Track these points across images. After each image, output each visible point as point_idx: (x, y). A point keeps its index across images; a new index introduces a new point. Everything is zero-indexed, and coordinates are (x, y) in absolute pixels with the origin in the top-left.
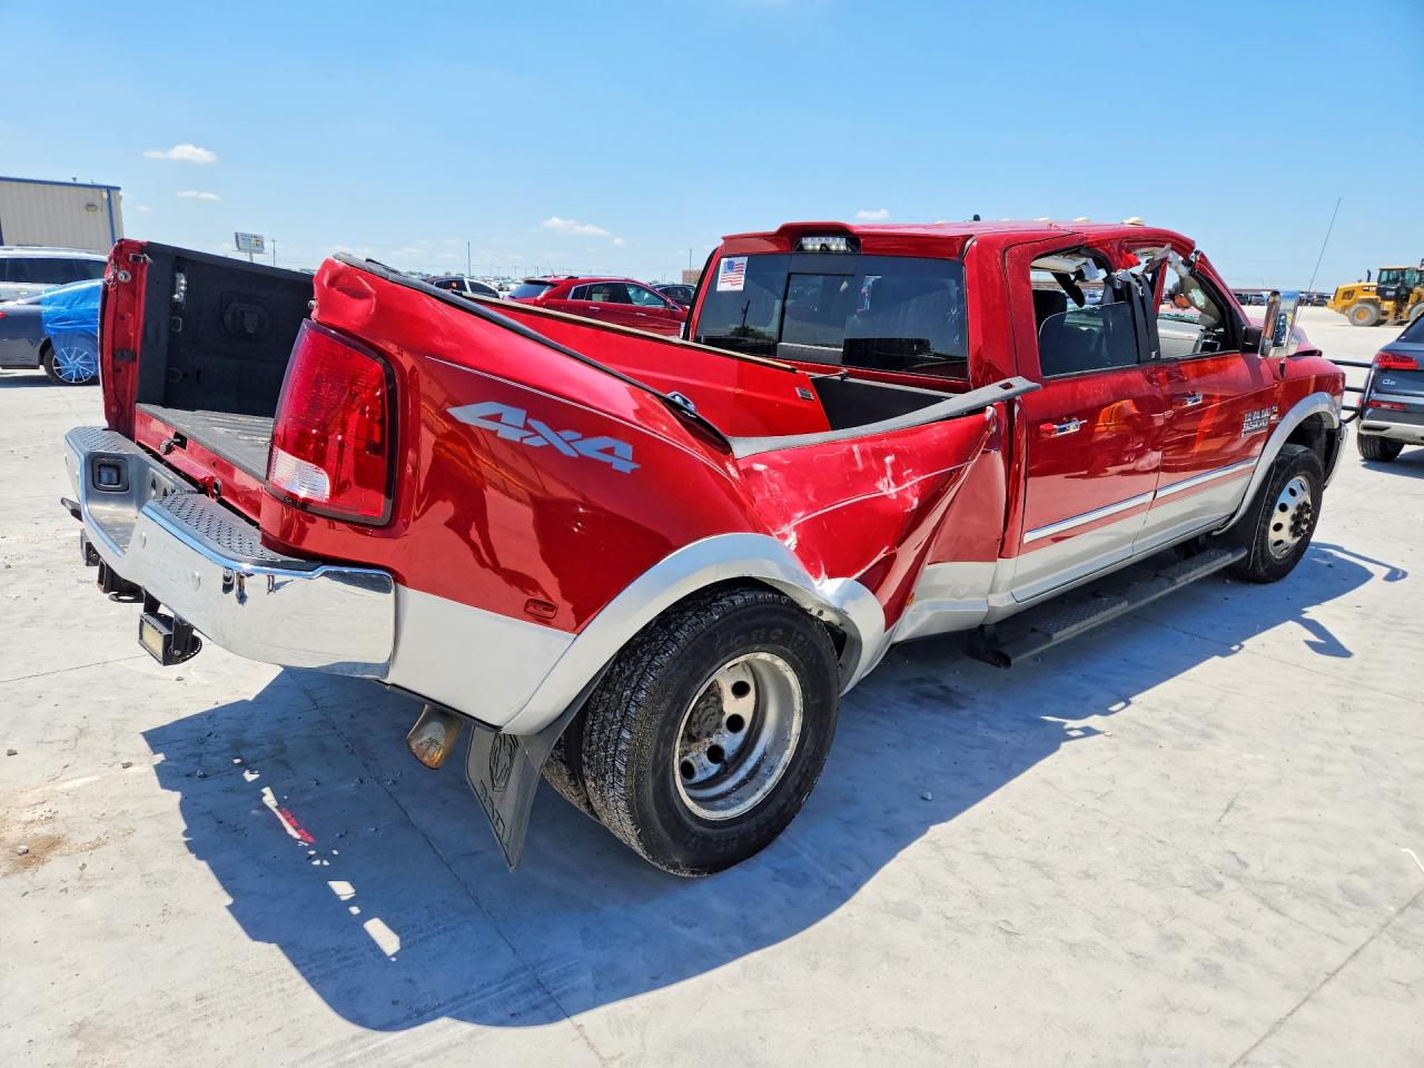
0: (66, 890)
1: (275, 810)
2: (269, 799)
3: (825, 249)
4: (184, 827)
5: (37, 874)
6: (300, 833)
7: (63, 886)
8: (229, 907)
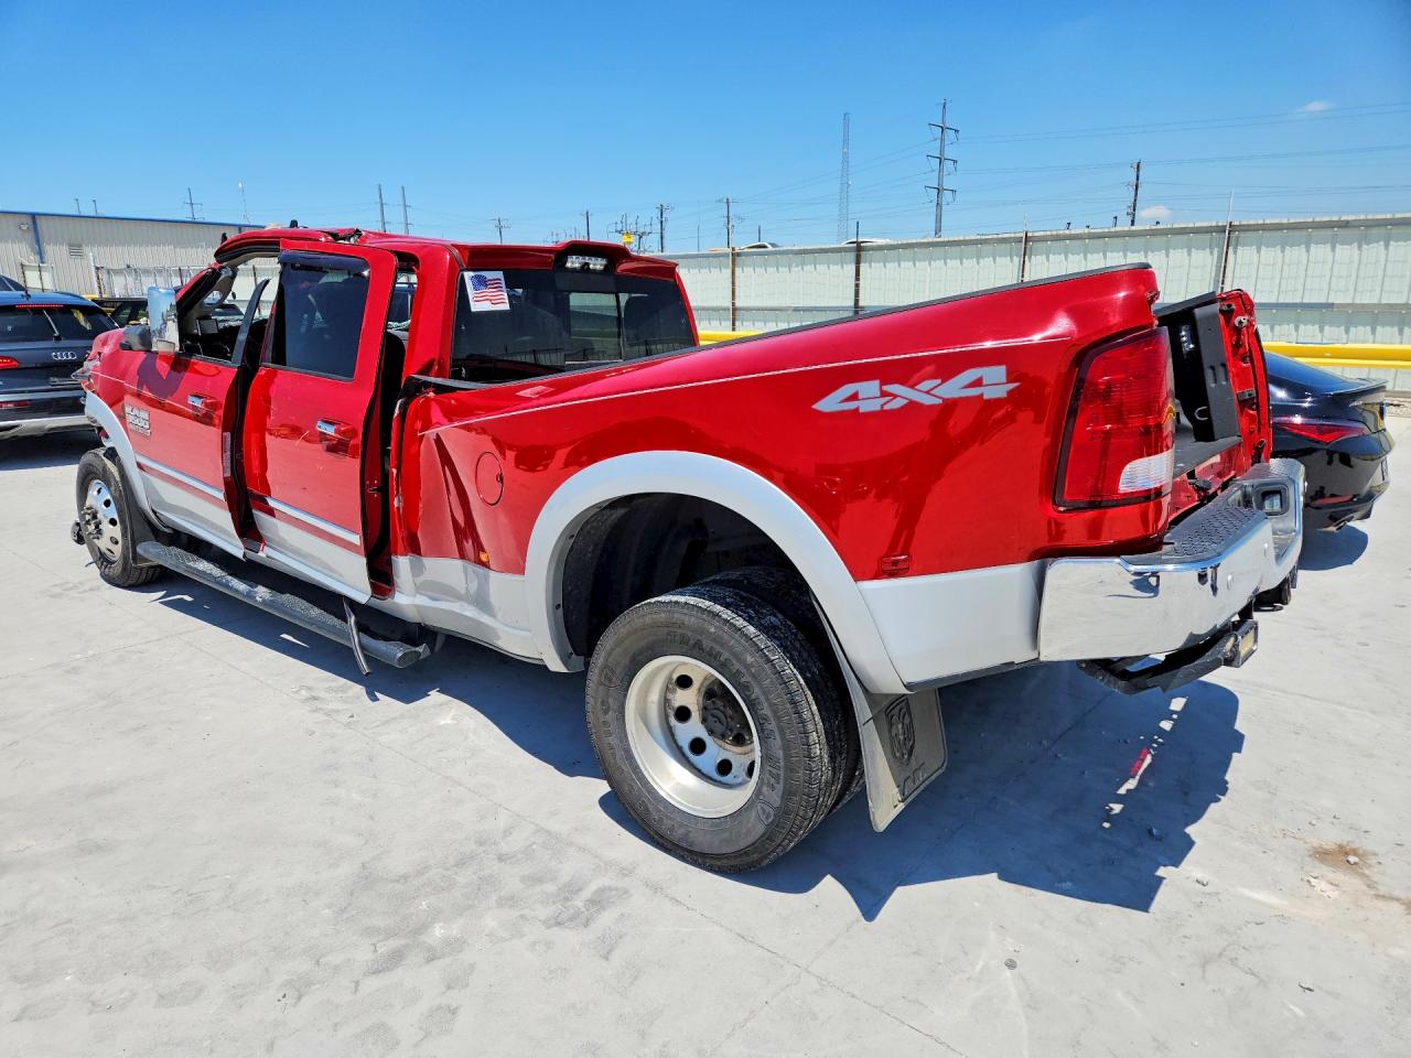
0: (1335, 817)
1: (1138, 777)
2: (1131, 784)
3: (585, 268)
4: (1213, 805)
5: (1350, 839)
6: (1145, 756)
7: (1335, 821)
8: (1240, 751)
